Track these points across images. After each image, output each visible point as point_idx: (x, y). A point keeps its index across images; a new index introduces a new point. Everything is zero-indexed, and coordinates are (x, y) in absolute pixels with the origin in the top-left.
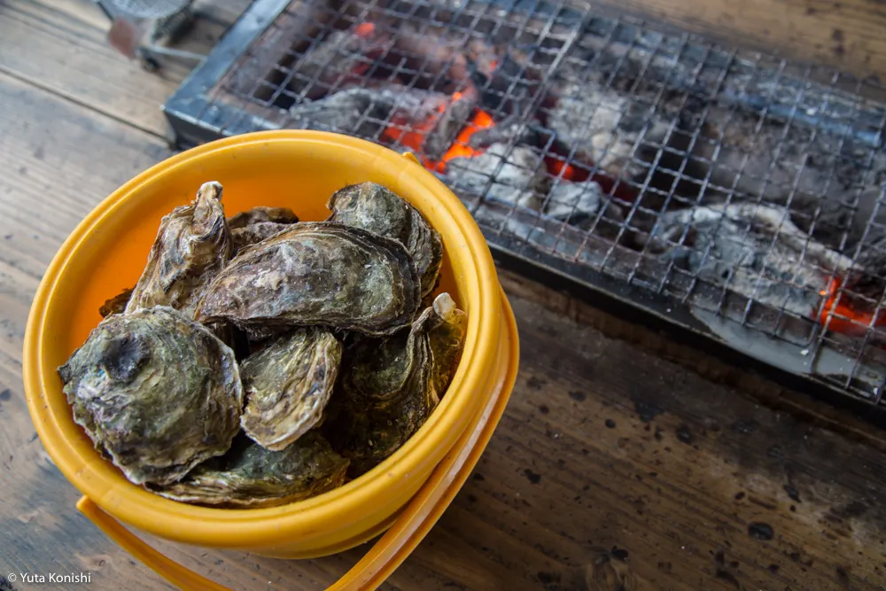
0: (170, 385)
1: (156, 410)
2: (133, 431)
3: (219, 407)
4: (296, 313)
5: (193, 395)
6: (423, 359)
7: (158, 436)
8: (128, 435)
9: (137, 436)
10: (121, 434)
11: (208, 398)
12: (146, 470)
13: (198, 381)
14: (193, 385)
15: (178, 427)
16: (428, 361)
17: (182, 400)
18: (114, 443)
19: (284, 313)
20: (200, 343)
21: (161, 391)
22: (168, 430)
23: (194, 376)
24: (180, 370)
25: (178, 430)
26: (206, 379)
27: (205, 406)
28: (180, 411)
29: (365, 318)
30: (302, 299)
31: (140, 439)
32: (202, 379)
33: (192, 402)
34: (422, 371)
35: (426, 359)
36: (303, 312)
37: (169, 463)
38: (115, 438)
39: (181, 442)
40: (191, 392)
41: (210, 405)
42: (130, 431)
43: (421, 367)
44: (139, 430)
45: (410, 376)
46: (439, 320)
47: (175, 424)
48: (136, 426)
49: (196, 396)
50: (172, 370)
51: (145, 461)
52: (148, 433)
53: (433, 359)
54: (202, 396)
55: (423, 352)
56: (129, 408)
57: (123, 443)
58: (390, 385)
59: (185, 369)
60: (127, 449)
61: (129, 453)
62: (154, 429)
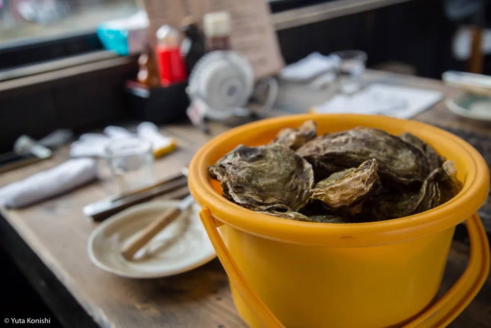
0: (272, 169)
1: (261, 175)
2: (246, 177)
3: (297, 188)
4: (354, 153)
5: (283, 177)
6: (432, 194)
7: (258, 186)
8: (242, 178)
9: (247, 181)
10: (239, 178)
11: (292, 181)
12: (247, 199)
13: (288, 172)
14: (285, 173)
15: (271, 187)
16: (436, 196)
17: (277, 177)
18: (233, 181)
19: (347, 152)
20: (294, 159)
21: (267, 168)
22: (264, 185)
23: (286, 169)
24: (279, 165)
25: (271, 188)
26: (293, 173)
27: (289, 184)
28: (274, 180)
29: (396, 169)
30: (359, 147)
31: (249, 183)
32: (290, 172)
33: (282, 180)
34: (431, 201)
35: (434, 194)
36: (358, 154)
37: (261, 201)
38: (235, 179)
39: (271, 193)
40: (282, 175)
41: (292, 185)
42: (244, 177)
43: (430, 199)
44: (249, 179)
45: (421, 203)
46: (445, 175)
47: (270, 184)
48: (248, 176)
49: (285, 178)
50: (275, 163)
51: (247, 194)
52: (254, 182)
53: (439, 195)
54: (289, 179)
55: (432, 191)
56: (247, 168)
57: (238, 182)
58: (406, 208)
59: (282, 165)
60: (240, 185)
61: (239, 188)
62: (258, 182)
